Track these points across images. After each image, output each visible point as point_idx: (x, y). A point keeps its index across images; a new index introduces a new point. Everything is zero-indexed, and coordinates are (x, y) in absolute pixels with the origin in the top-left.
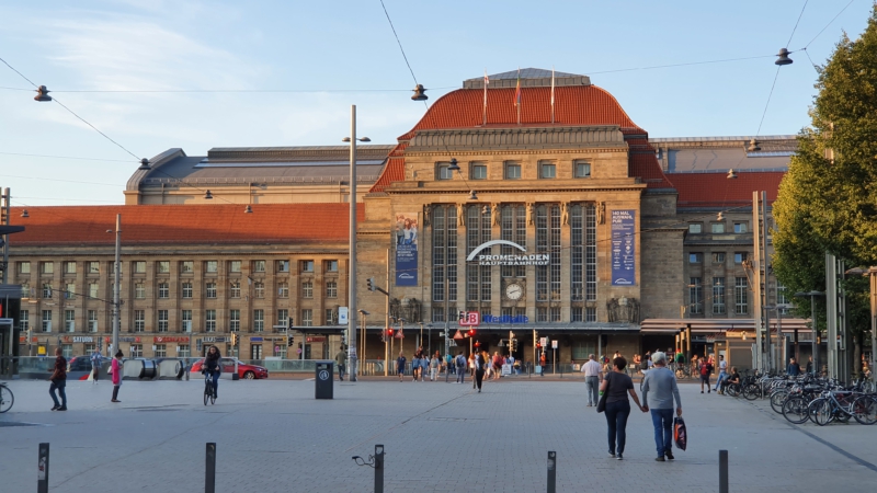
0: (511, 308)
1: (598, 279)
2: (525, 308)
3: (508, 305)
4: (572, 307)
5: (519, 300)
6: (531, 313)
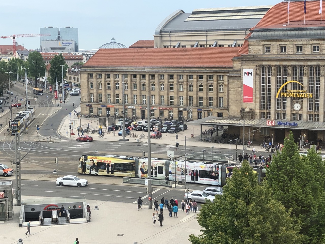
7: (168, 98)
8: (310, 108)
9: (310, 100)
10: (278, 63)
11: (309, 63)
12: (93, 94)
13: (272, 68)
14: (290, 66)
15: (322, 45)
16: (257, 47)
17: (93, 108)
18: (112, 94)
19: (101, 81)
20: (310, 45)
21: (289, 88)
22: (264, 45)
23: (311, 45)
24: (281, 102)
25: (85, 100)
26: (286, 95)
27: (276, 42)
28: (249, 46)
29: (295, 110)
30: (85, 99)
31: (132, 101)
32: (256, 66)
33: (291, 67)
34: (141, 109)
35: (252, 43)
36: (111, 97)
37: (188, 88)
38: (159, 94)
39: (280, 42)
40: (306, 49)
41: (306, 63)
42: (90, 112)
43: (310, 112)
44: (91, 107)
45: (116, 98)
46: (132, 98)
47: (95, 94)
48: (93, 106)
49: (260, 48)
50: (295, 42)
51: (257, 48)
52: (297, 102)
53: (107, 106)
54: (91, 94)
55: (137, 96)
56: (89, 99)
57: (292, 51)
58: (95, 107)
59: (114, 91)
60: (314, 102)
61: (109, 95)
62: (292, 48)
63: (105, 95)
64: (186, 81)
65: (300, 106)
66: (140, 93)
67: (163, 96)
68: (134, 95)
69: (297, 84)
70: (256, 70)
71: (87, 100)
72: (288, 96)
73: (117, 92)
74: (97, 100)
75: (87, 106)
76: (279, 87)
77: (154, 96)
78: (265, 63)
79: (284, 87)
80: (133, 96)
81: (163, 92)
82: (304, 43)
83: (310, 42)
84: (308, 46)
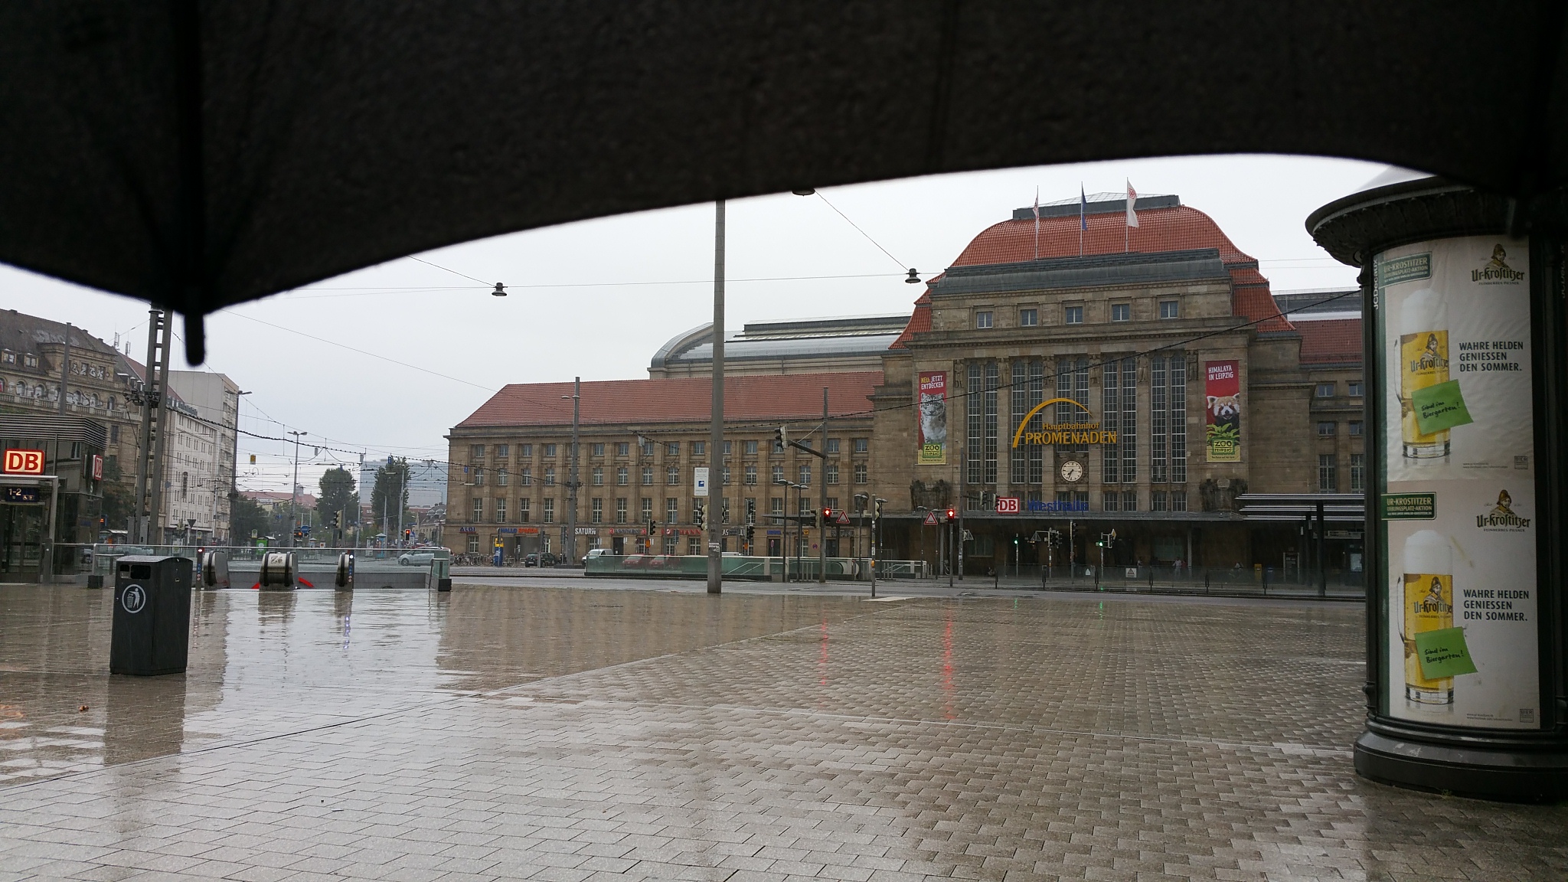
0: (1068, 493)
1: (1188, 454)
2: (1087, 493)
3: (1064, 489)
4: (1152, 492)
5: (1079, 482)
6: (1096, 497)
7: (688, 502)
8: (1110, 472)
9: (1110, 449)
10: (1016, 352)
11: (1106, 348)
12: (481, 499)
13: (1001, 366)
14: (1050, 357)
15: (1139, 301)
16: (954, 312)
17: (477, 538)
18: (534, 498)
19: (504, 464)
20: (1105, 300)
21: (1048, 420)
22: (975, 307)
23: (1106, 303)
24: (1026, 461)
25: (456, 517)
26: (1041, 439)
27: (1008, 299)
28: (932, 310)
29: (1065, 482)
30: (458, 514)
31: (587, 514)
32: (955, 362)
33: (1052, 362)
34: (612, 535)
35: (940, 304)
36: (531, 506)
37: (742, 475)
38: (663, 494)
39: (1021, 298)
40: (1092, 314)
41: (1095, 347)
42: (470, 548)
43: (1110, 485)
44: (472, 535)
45: (543, 509)
46: (587, 507)
47: (486, 500)
48: (479, 531)
49: (964, 314)
50: (1063, 296)
51: (955, 317)
52: (1072, 459)
53: (518, 529)
54: (476, 500)
55: (603, 502)
56: (467, 513)
57: (1053, 319)
58: (484, 533)
59: (540, 490)
60: (1120, 460)
61: (525, 501)
62: (1053, 311)
63: (515, 502)
64: (738, 456)
65: (1081, 470)
66: (613, 493)
67: (676, 499)
68: (595, 500)
69: (1071, 407)
70: (955, 372)
71: (462, 516)
72: (1046, 440)
73: (547, 491)
74: (491, 513)
75: (462, 531)
76: (1019, 420)
77: (650, 500)
78: (978, 353)
79: (1032, 419)
80: (591, 503)
81: (674, 489)
82: (1089, 296)
83: (1105, 292)
84: (1097, 305)
